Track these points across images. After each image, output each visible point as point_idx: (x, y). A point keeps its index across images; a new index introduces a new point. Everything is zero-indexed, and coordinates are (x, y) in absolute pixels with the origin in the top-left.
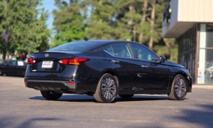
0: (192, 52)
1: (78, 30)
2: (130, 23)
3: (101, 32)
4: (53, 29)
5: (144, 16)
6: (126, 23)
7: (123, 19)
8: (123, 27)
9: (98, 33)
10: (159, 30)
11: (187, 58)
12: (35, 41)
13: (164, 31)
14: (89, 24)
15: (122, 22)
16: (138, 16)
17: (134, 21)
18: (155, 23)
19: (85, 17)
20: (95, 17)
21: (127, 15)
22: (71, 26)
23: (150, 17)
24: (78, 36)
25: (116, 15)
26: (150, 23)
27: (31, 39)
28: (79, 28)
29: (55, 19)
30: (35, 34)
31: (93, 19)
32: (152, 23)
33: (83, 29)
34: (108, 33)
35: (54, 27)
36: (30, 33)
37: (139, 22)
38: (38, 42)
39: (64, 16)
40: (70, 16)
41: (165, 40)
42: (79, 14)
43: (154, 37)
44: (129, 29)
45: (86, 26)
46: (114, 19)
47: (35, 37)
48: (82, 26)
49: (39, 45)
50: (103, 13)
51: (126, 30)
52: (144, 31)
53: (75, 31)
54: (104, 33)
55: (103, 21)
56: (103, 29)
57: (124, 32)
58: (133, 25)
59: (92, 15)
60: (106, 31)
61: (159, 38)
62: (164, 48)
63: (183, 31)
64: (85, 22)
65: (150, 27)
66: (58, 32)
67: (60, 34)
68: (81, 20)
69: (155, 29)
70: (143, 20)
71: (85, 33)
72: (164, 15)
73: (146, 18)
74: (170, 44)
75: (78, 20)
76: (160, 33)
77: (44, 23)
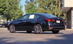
3: (41, 12)
6: (50, 9)
16: (54, 6)
17: (53, 8)
19: (36, 7)
20: (39, 7)
21: (50, 6)
22: (31, 10)
23: (58, 6)
25: (47, 6)
26: (58, 8)
27: (16, 15)
28: (34, 11)
29: (26, 8)
37: (55, 8)
38: (19, 16)
39: (28, 7)
40: (31, 7)
41: (64, 14)
42: (34, 6)
43: (60, 13)
44: (51, 11)
45: (36, 10)
47: (18, 14)
50: (42, 5)
52: (56, 11)
57: (49, 12)
59: (38, 6)
60: (43, 11)
62: (64, 17)
65: (58, 10)
66: (27, 12)
68: (35, 8)
73: (57, 7)
75: (33, 8)
77: (21, 9)
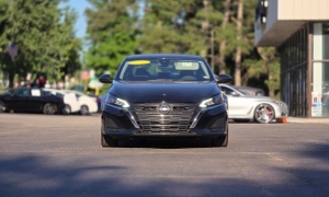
0: (301, 67)
1: (125, 40)
2: (205, 25)
3: (160, 41)
4: (87, 38)
5: (227, 14)
6: (199, 27)
7: (194, 20)
8: (195, 33)
9: (155, 42)
10: (251, 35)
11: (294, 77)
12: (58, 58)
13: (258, 36)
14: (142, 29)
15: (192, 24)
17: (211, 22)
18: (244, 25)
19: (136, 19)
20: (151, 17)
21: (200, 13)
22: (113, 34)
23: (235, 16)
24: (126, 48)
25: (184, 14)
26: (235, 25)
27: (52, 55)
28: (126, 36)
29: (90, 23)
30: (58, 47)
31: (147, 21)
32: (239, 24)
33: (132, 38)
34: (170, 42)
35: (88, 35)
36: (51, 46)
37: (219, 23)
38: (62, 59)
39: (102, 18)
40: (112, 18)
41: (260, 50)
42: (126, 14)
43: (243, 46)
44: (203, 34)
45: (137, 32)
46: (180, 21)
47: (58, 51)
48: (132, 32)
49: (63, 65)
50: (163, 12)
51: (199, 37)
52: (227, 37)
53: (120, 40)
54: (166, 42)
55: (163, 25)
56: (163, 37)
57: (196, 40)
58: (210, 29)
59: (145, 16)
60: (167, 39)
61: (252, 48)
62: (260, 62)
63: (287, 35)
64: (136, 26)
65: (236, 31)
66: (95, 42)
67: (97, 47)
68: (129, 24)
69: (244, 33)
70: (226, 19)
71: (136, 44)
72: (257, 11)
73: (230, 17)
74: (269, 57)
75: (124, 24)
76: (252, 41)
77: (71, 28)
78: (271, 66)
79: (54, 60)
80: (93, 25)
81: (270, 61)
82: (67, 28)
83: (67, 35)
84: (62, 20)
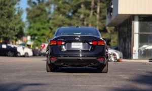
0: (128, 36)
1: (45, 22)
2: (82, 16)
3: (61, 23)
4: (27, 22)
5: (92, 11)
6: (79, 17)
7: (77, 14)
8: (77, 19)
9: (59, 23)
10: (103, 21)
11: (125, 40)
12: (14, 30)
13: (108, 21)
14: (52, 18)
15: (76, 16)
16: (88, 11)
17: (85, 15)
18: (100, 16)
19: (49, 13)
20: (56, 12)
21: (79, 10)
22: (39, 20)
23: (96, 12)
24: (45, 26)
25: (72, 11)
26: (96, 16)
27: (11, 29)
28: (46, 21)
29: (28, 14)
30: (14, 25)
31: (55, 14)
32: (98, 16)
33: (48, 22)
34: (66, 24)
35: (27, 20)
36: (11, 25)
37: (88, 15)
38: (16, 31)
39: (34, 12)
40: (39, 12)
41: (107, 28)
42: (45, 11)
43: (99, 26)
44: (81, 20)
45: (50, 19)
46: (70, 14)
47: (14, 27)
48: (48, 19)
49: (17, 34)
50: (62, 10)
51: (79, 21)
52: (92, 22)
53: (43, 23)
54: (64, 24)
55: (63, 15)
56: (62, 21)
57: (78, 23)
58: (84, 18)
59: (54, 12)
60: (64, 22)
61: (103, 27)
63: (121, 21)
64: (49, 16)
65: (96, 19)
66: (31, 23)
67: (32, 25)
68: (47, 15)
69: (100, 20)
70: (91, 14)
71: (50, 24)
72: (108, 10)
73: (93, 13)
74: (111, 31)
75: (44, 15)
76: (104, 24)
78: (112, 35)
79: (12, 31)
80: (29, 15)
81: (112, 33)
82: (19, 17)
83: (18, 20)
84: (16, 13)
